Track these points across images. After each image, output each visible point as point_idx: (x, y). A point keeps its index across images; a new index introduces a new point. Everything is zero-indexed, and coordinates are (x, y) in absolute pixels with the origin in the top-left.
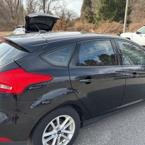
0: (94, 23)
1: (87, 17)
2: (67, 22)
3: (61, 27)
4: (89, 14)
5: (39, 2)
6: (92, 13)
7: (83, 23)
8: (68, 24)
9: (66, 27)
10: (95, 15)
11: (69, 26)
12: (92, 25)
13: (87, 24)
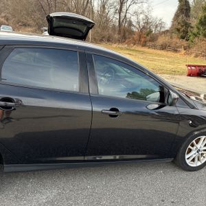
0: (187, 40)
1: (178, 30)
2: (147, 35)
3: (140, 40)
4: (182, 26)
5: (115, 4)
6: (187, 25)
7: (171, 38)
8: (148, 38)
9: (146, 42)
10: (192, 27)
11: (150, 41)
12: (184, 43)
13: (176, 40)
